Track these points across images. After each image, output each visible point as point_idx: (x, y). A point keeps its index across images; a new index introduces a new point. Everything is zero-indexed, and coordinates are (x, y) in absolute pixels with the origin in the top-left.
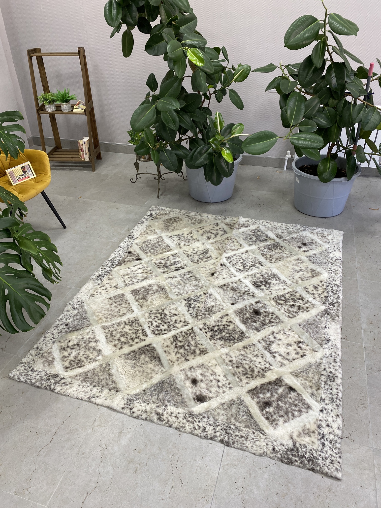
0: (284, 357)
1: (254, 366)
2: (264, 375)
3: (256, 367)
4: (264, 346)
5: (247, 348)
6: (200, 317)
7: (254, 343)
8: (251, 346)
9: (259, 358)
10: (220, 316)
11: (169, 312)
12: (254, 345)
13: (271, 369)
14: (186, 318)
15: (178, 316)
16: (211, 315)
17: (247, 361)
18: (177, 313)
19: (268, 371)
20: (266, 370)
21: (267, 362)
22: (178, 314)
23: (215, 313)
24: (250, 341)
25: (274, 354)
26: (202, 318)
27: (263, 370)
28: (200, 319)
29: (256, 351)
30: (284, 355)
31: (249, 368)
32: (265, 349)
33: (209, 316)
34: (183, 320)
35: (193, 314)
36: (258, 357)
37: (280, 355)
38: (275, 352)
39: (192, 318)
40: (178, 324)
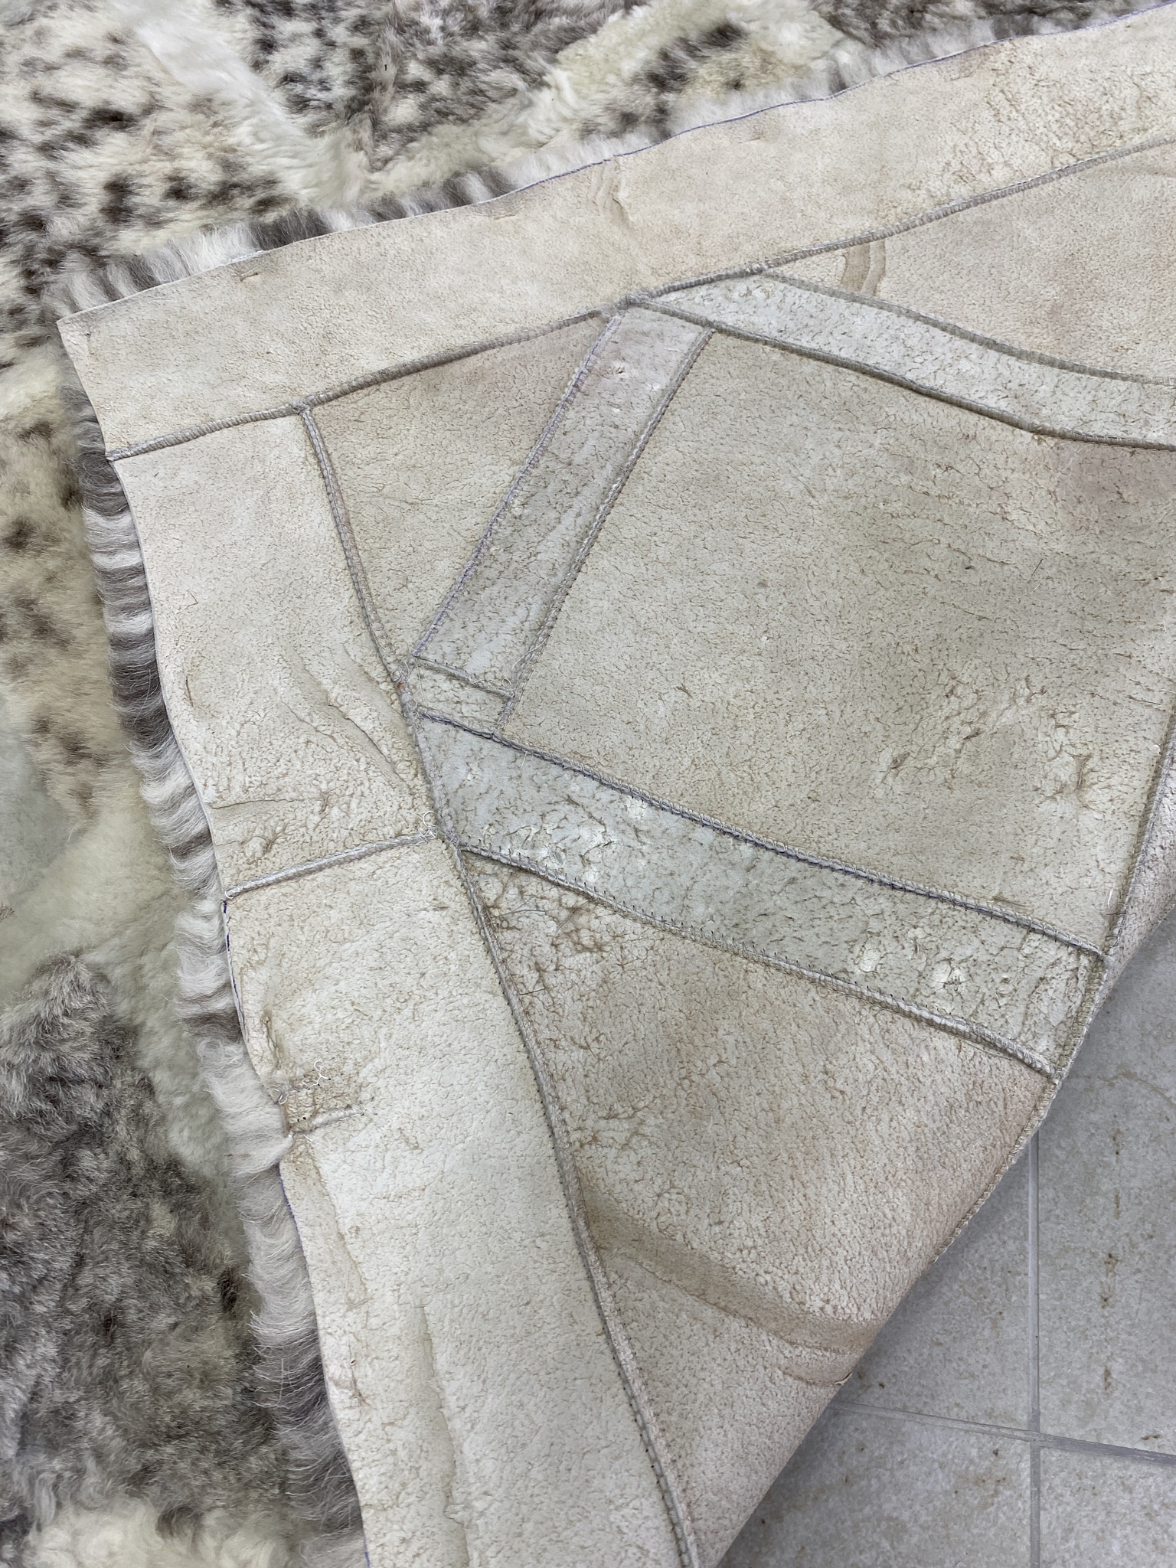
6: (404, 110)
10: (639, 58)
11: (36, 98)
14: (241, 135)
15: (148, 125)
16: (537, 61)
18: (125, 96)
22: (149, 109)
23: (572, 36)
26: (438, 114)
28: (410, 133)
33: (515, 80)
34: (203, 171)
35: (324, 85)
39: (314, 130)
40: (154, 222)
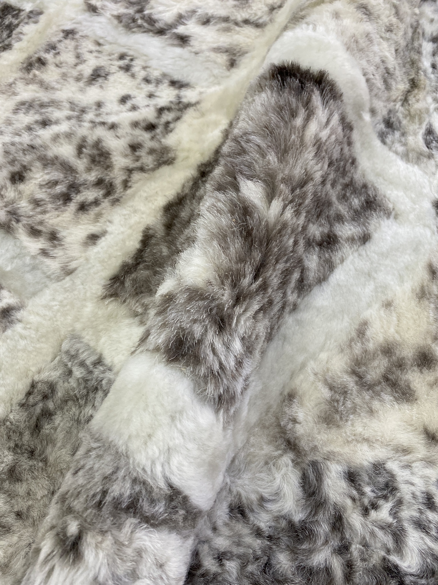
0: (226, 19)
1: (101, 132)
2: (165, 150)
3: (113, 127)
4: (119, 18)
5: (42, 62)
7: (68, 26)
8: (61, 47)
9: (111, 78)
12: (69, 34)
13: (188, 106)
17: (57, 122)
19: (178, 119)
20: (168, 116)
21: (158, 82)
24: (48, 25)
25: (181, 30)
27: (151, 127)
29: (87, 56)
30: (223, 12)
31: (80, 149)
32: (128, 28)
36: (106, 76)
37: (206, 21)
38: (180, 19)
